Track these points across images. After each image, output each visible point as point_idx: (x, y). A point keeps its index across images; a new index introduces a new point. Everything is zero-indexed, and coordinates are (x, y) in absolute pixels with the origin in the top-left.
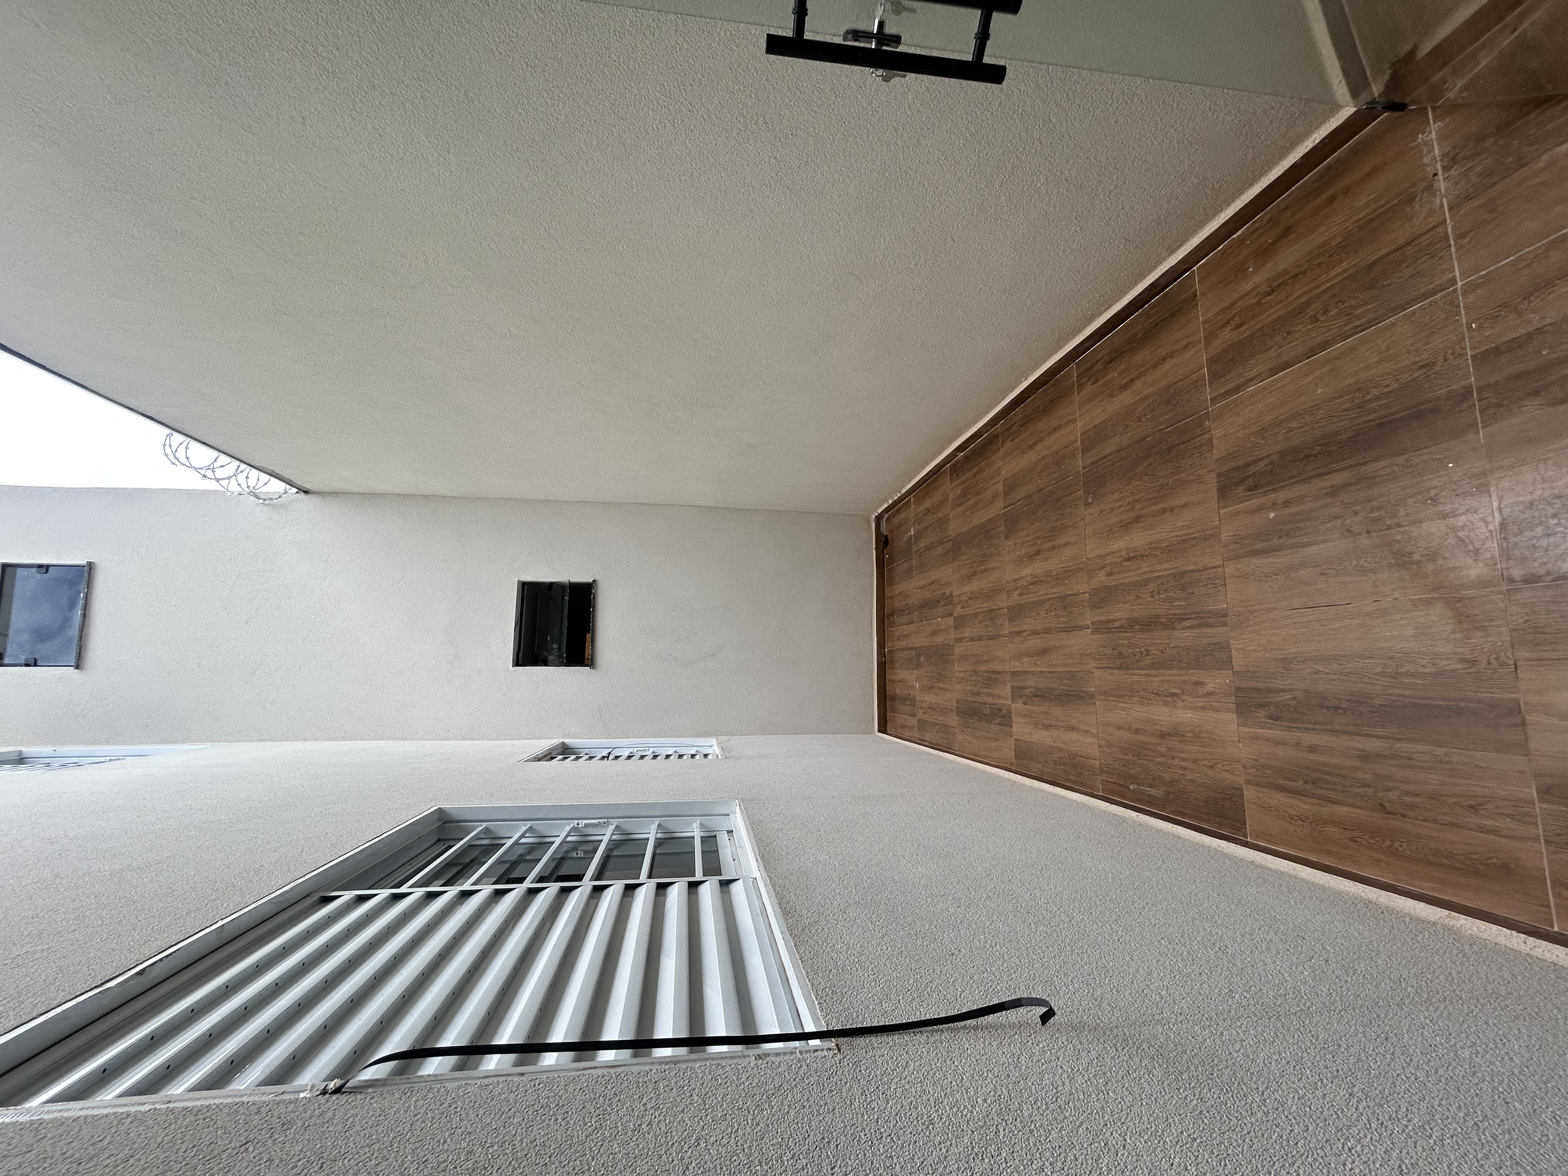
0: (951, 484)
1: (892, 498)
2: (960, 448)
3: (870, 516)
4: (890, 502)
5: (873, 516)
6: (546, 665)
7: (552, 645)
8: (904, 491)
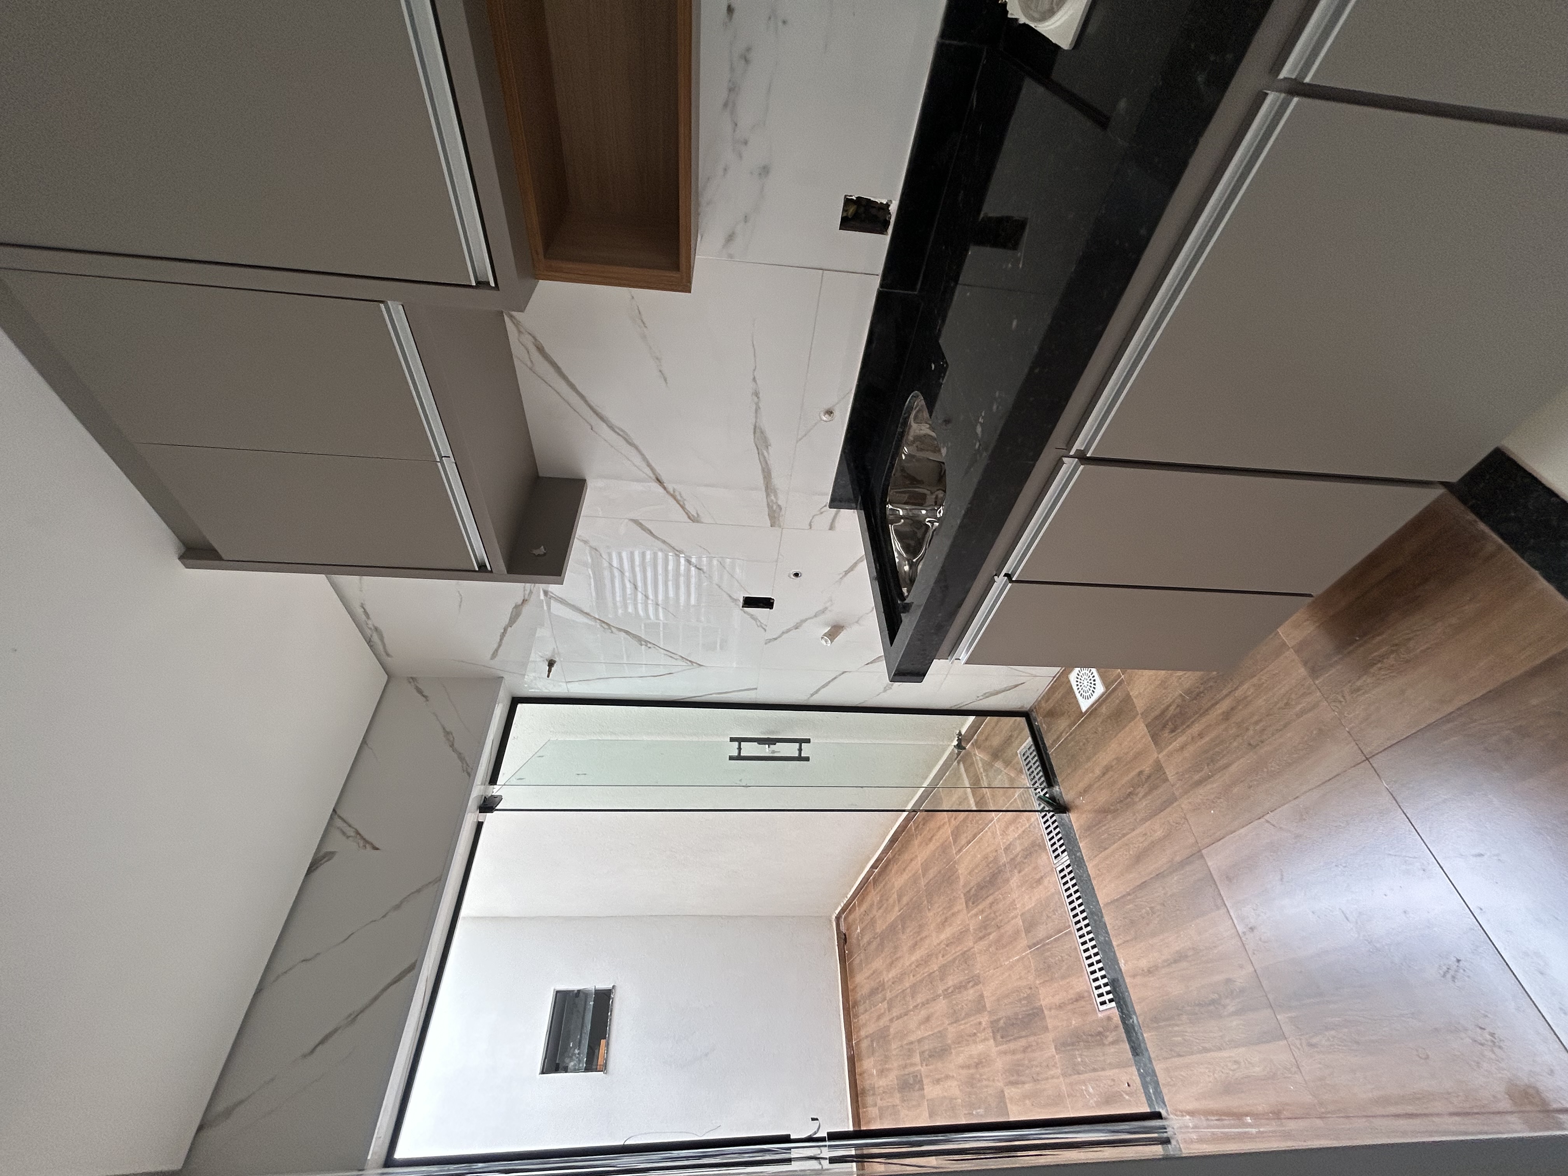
0: (874, 891)
1: (843, 902)
2: (874, 867)
3: (831, 916)
4: (842, 905)
5: (834, 917)
6: (566, 1072)
7: (574, 1051)
8: (849, 896)
